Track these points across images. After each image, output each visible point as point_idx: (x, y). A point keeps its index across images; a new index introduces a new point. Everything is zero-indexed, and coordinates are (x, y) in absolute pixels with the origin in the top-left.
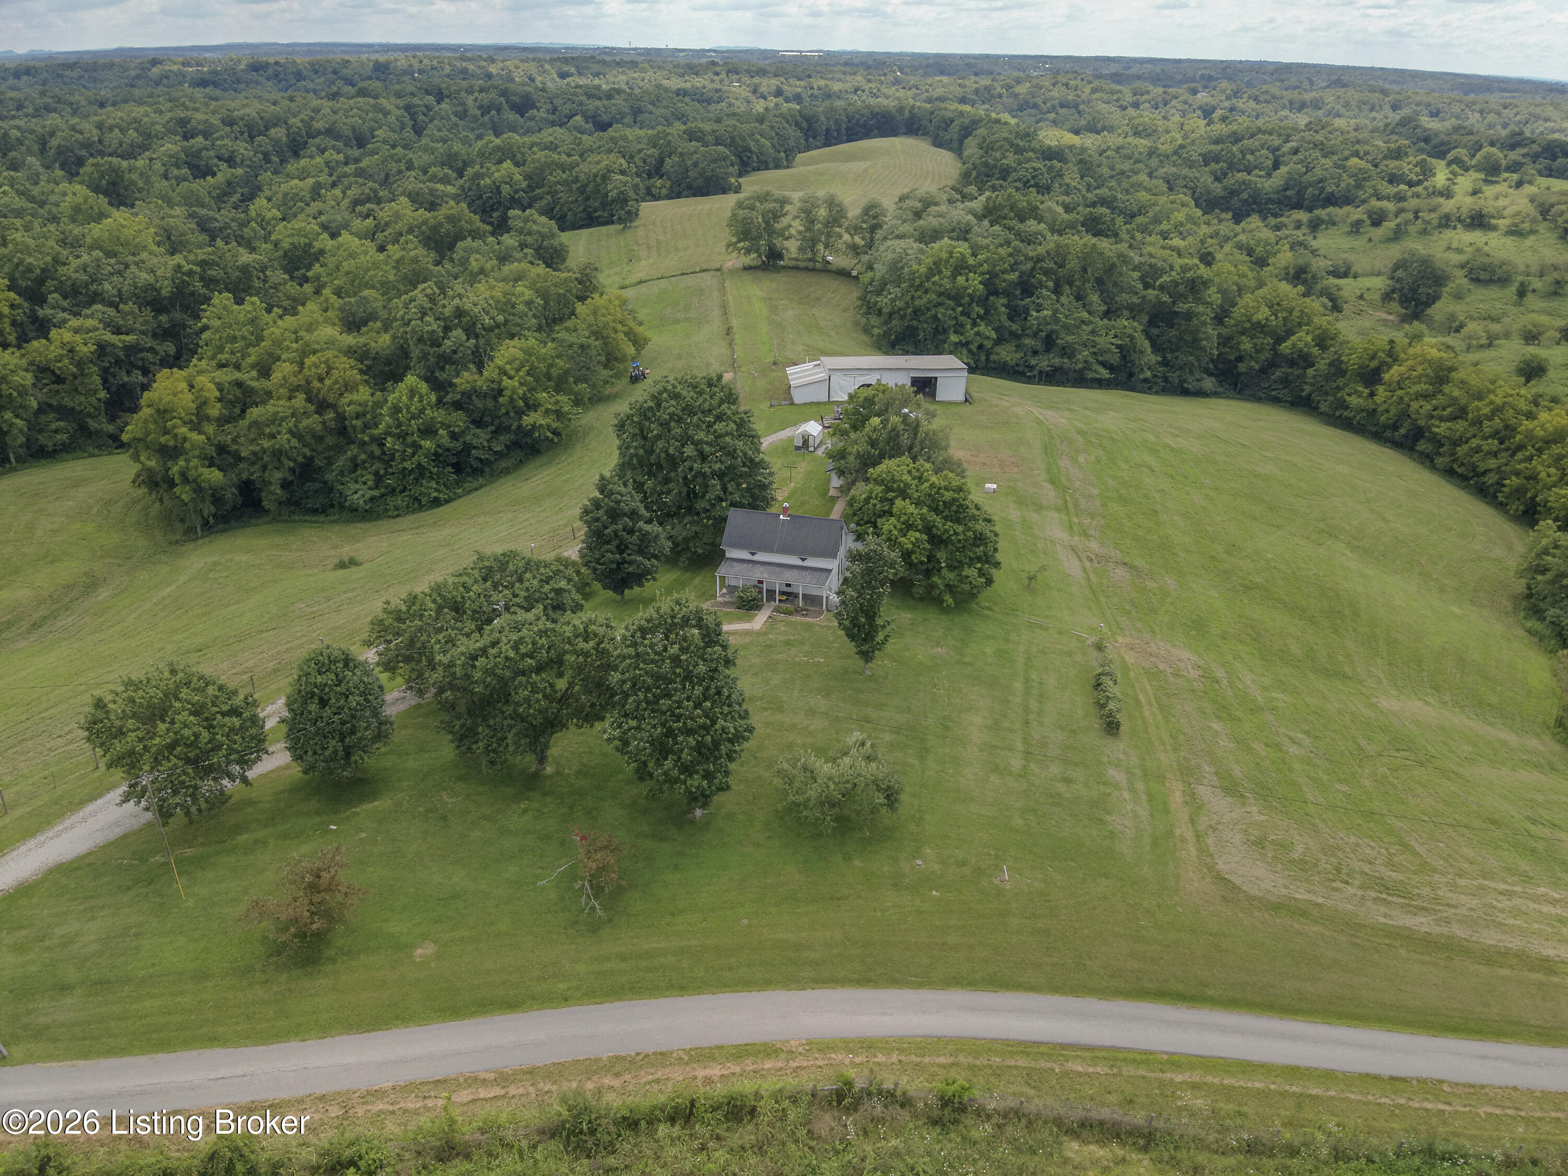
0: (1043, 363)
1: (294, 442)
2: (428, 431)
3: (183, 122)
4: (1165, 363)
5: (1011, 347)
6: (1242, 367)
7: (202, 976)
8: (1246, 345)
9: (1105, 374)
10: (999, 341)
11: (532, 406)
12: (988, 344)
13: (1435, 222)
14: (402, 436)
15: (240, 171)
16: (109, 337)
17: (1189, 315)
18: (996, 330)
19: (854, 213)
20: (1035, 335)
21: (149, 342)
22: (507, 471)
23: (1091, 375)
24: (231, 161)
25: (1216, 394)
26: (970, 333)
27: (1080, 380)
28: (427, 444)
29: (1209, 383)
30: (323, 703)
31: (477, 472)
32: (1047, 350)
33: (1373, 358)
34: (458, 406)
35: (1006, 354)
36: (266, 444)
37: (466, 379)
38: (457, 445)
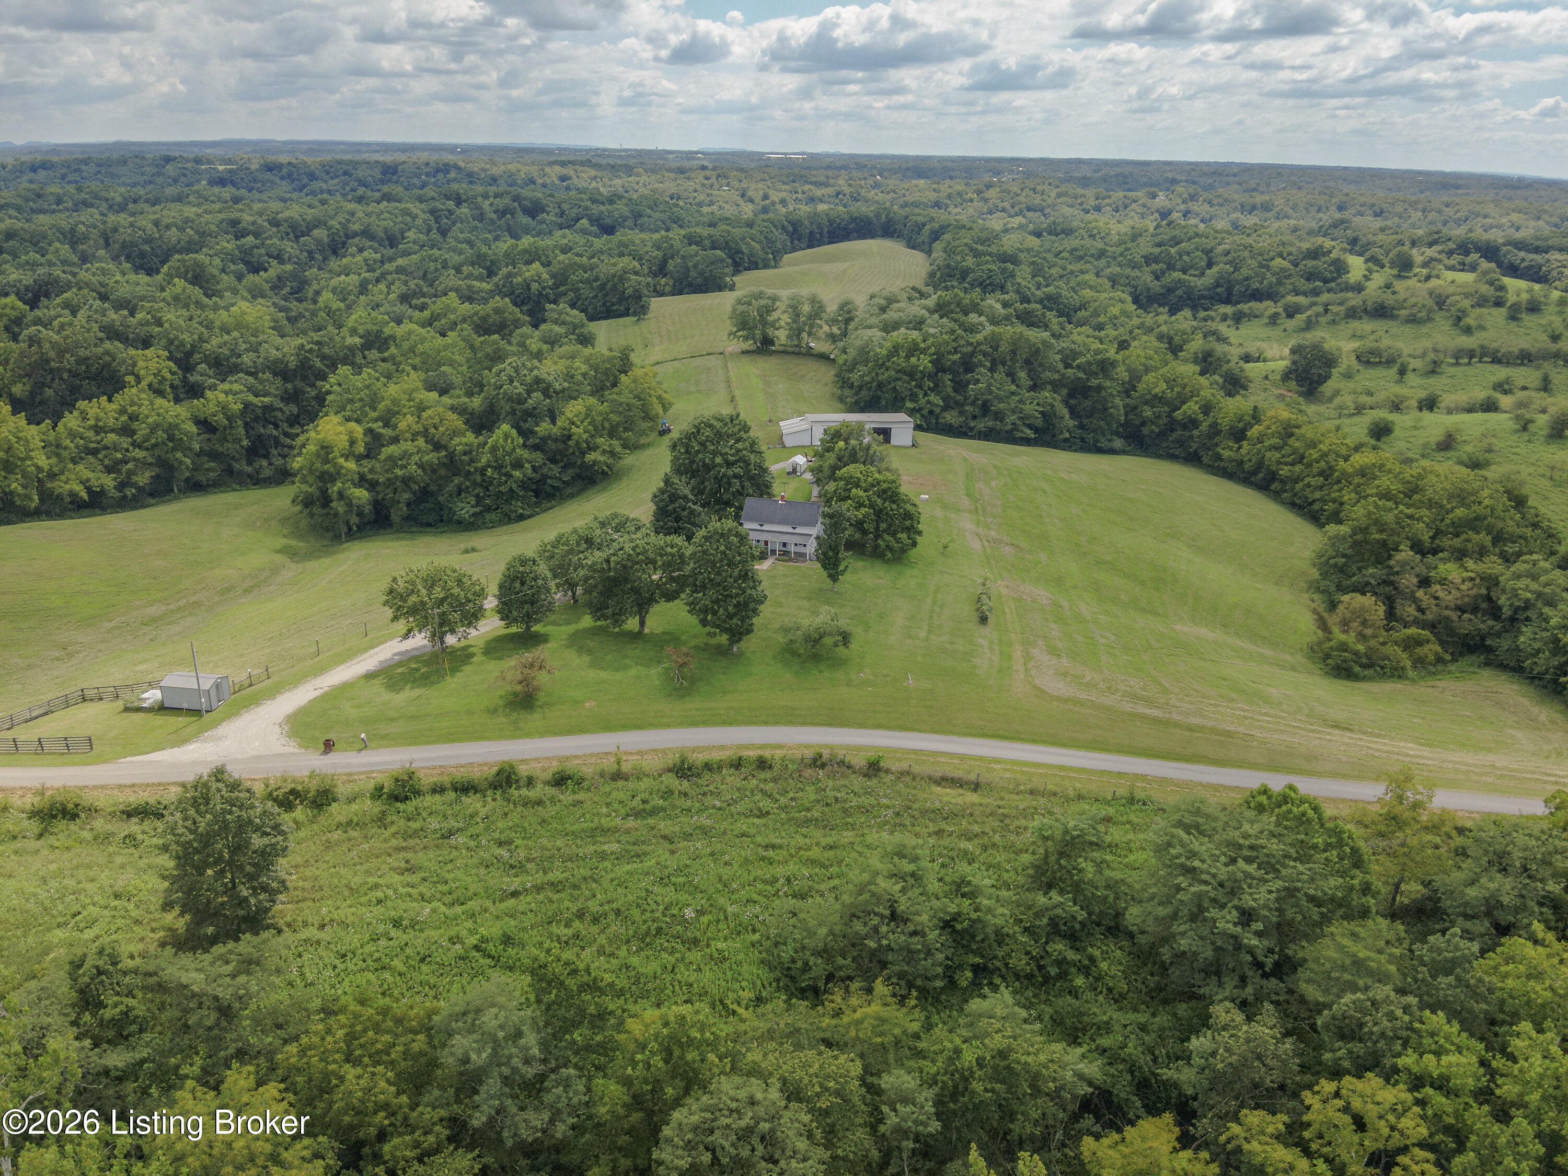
0: (981, 425)
1: (420, 472)
2: (518, 465)
3: (234, 223)
4: (1081, 426)
5: (955, 413)
6: (1145, 430)
7: (470, 712)
8: (1148, 412)
9: (1030, 433)
10: (946, 408)
11: (592, 448)
12: (937, 410)
13: (1342, 314)
14: (499, 468)
15: (289, 267)
16: (251, 398)
17: (1099, 388)
18: (943, 399)
19: (832, 308)
20: (973, 403)
21: (279, 404)
23: (1019, 435)
24: (279, 258)
25: (1123, 452)
26: (922, 401)
27: (1011, 438)
28: (517, 474)
29: (1118, 443)
32: (984, 415)
33: (1240, 420)
34: (536, 448)
35: (950, 417)
36: (399, 472)
37: (543, 428)
38: (537, 476)
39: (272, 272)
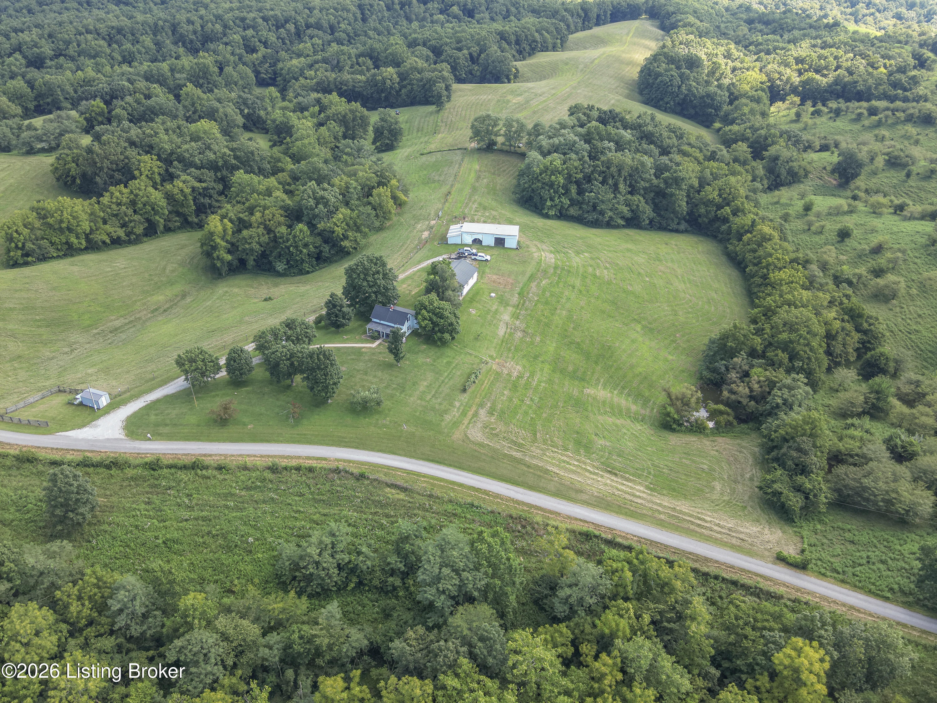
0: (590, 217)
1: (258, 246)
2: (306, 245)
4: (659, 215)
5: (576, 208)
6: (700, 220)
8: (702, 210)
9: (622, 222)
10: (571, 205)
11: (346, 237)
12: (566, 207)
14: (296, 247)
16: (197, 185)
17: (672, 195)
18: (570, 200)
20: (587, 204)
21: (213, 184)
22: (336, 261)
23: (613, 223)
25: (685, 231)
26: (557, 201)
27: (609, 225)
28: (305, 251)
29: (683, 226)
30: (235, 361)
31: (325, 261)
32: (593, 211)
34: (319, 234)
35: (573, 211)
36: (247, 246)
37: (321, 226)
38: (318, 250)
39: (260, 54)
